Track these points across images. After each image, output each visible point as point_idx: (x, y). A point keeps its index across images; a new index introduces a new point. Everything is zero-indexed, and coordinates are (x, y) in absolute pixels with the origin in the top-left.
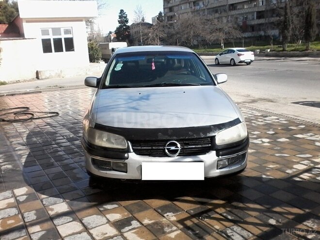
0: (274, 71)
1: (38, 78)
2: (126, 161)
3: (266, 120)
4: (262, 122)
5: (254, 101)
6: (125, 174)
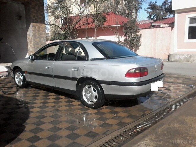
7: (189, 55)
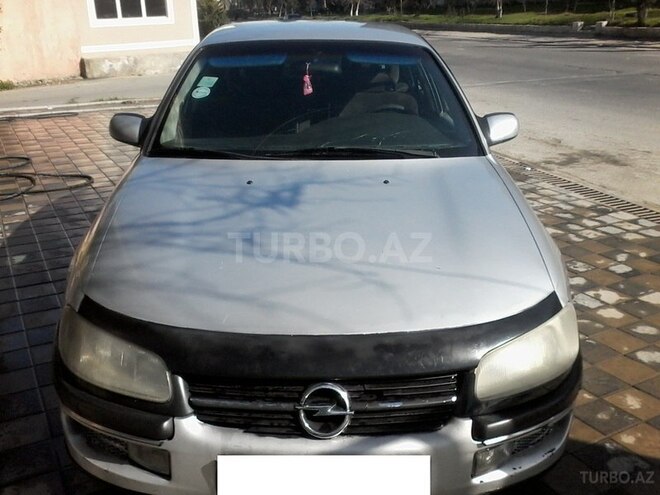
0: (615, 74)
2: (167, 445)
3: (604, 224)
4: (594, 229)
5: (570, 160)
6: (162, 481)
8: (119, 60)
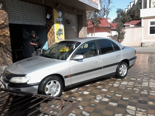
1: (141, 46)
7: (154, 43)
8: (150, 43)
